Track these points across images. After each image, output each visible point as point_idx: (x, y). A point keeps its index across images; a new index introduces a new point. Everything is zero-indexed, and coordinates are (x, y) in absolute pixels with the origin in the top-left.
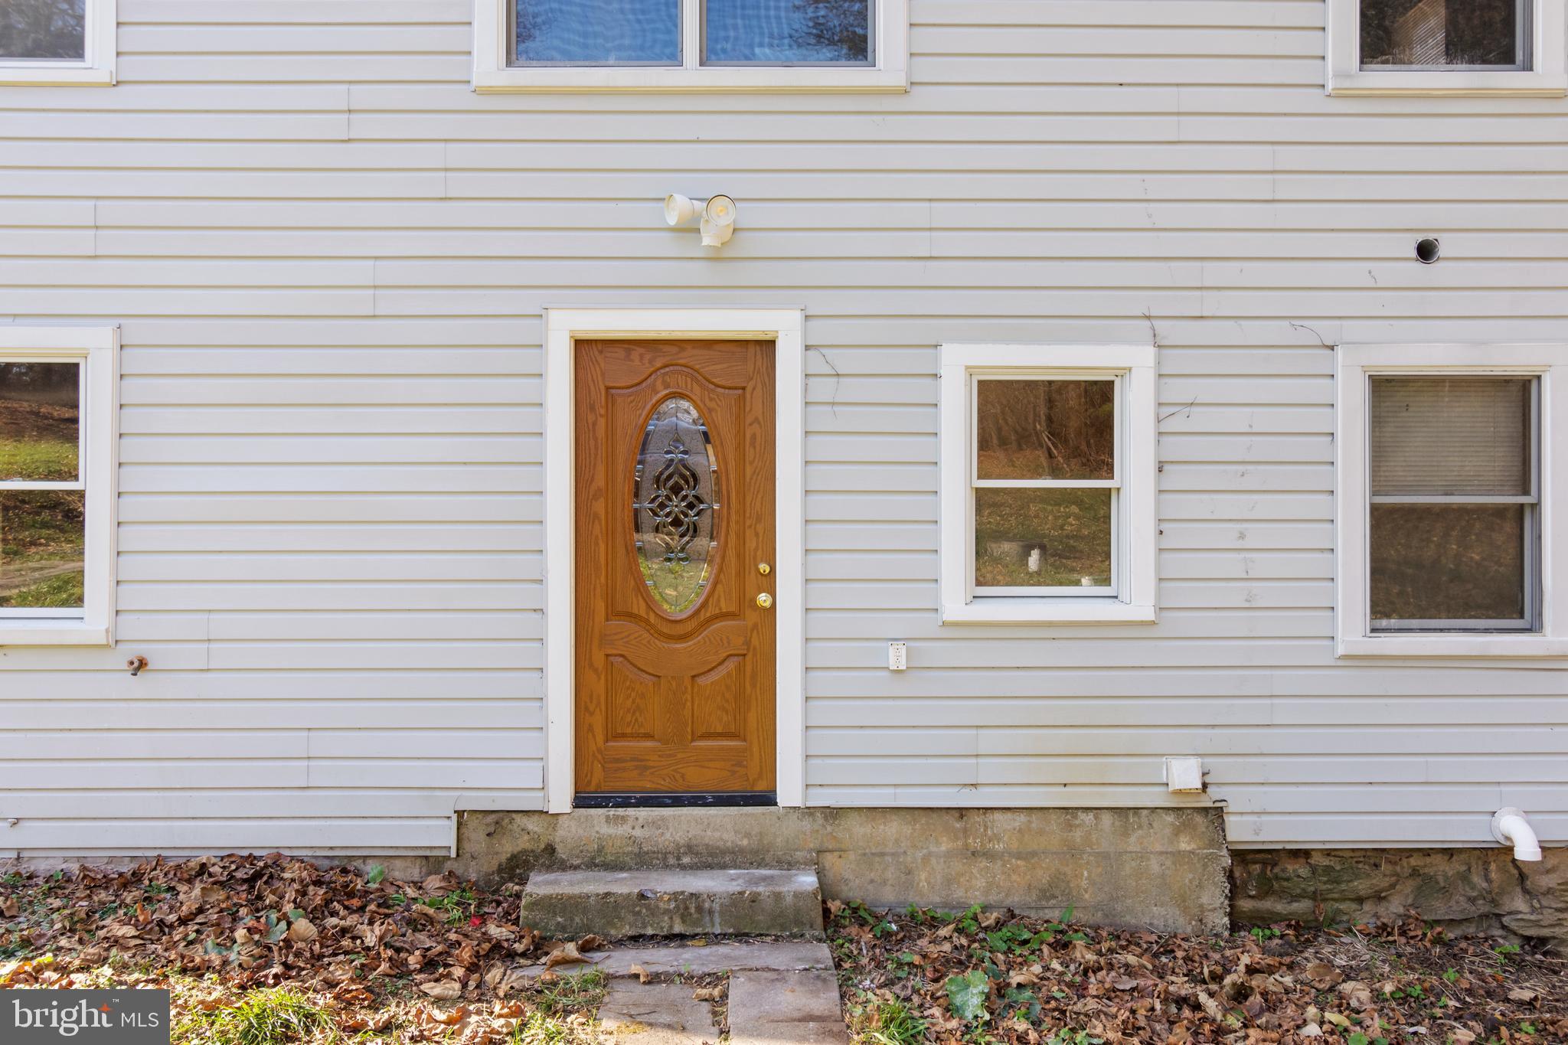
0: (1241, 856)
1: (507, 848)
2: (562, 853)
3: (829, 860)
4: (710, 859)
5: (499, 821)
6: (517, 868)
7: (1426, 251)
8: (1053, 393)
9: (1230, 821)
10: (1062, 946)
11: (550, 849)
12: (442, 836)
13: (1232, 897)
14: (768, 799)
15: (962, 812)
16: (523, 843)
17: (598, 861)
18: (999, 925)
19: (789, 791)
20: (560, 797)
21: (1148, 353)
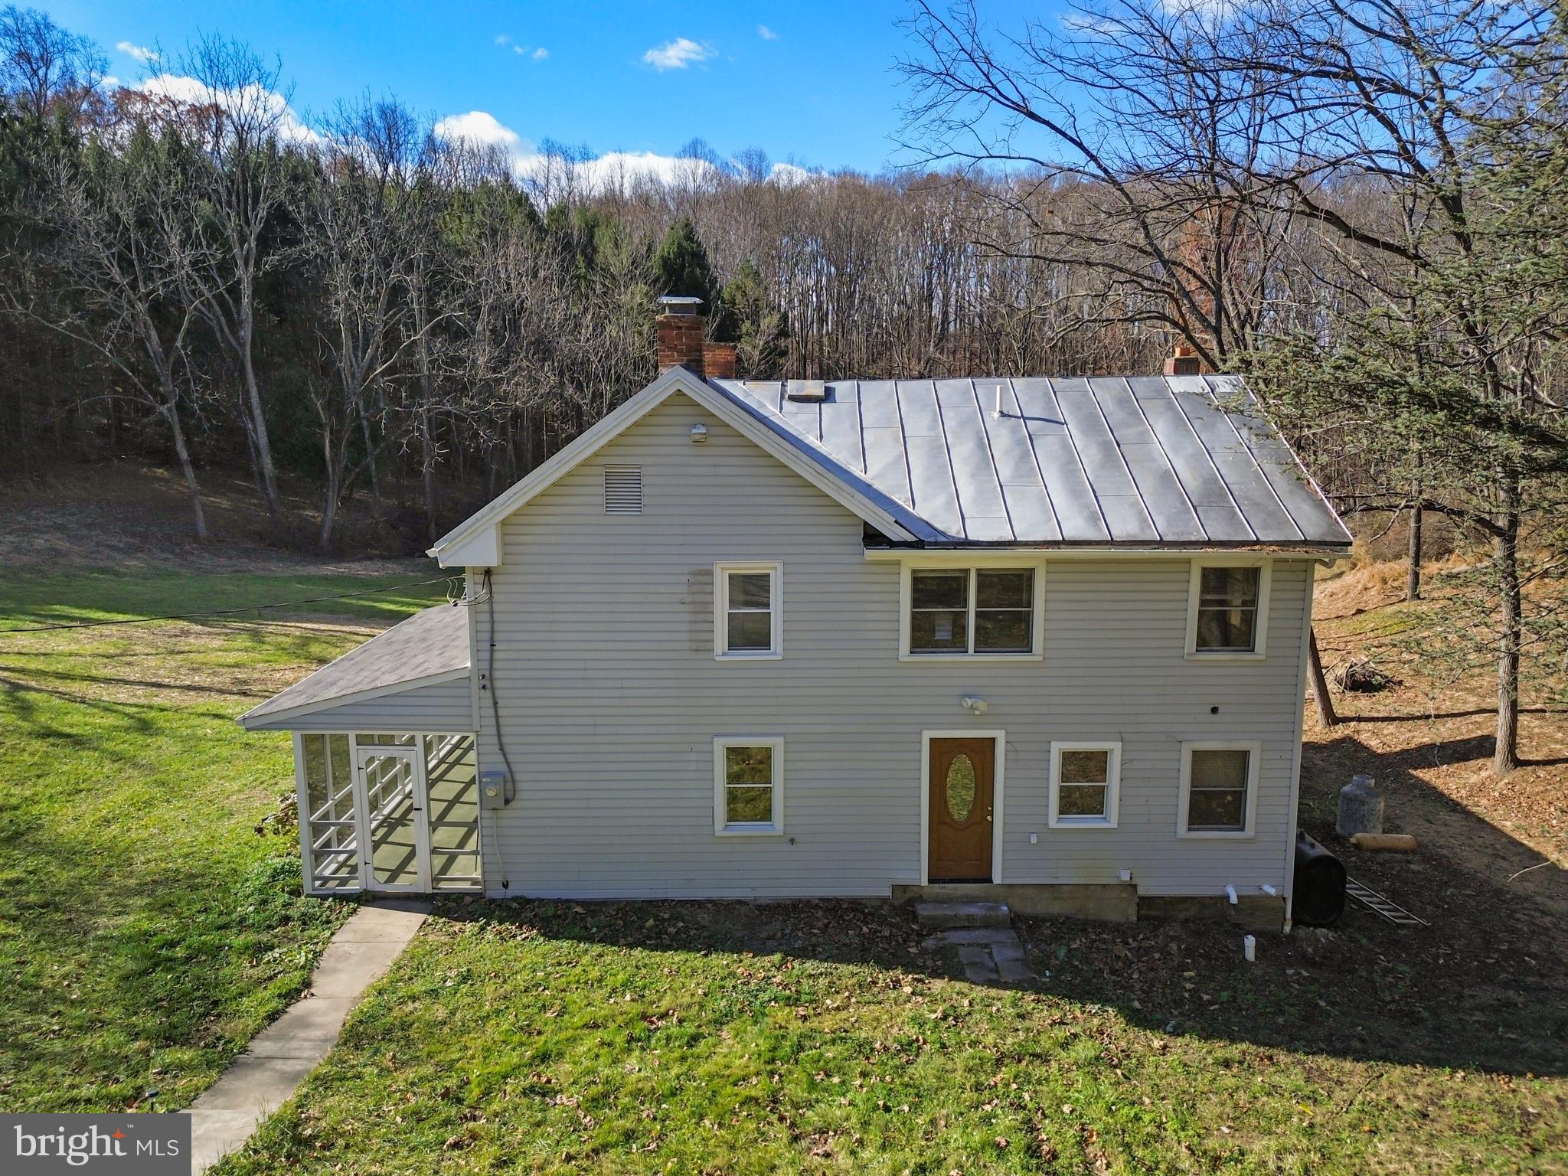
0: (1142, 898)
1: (907, 896)
2: (925, 897)
3: (1010, 900)
4: (971, 900)
5: (905, 888)
6: (911, 902)
7: (1214, 710)
8: (1089, 756)
9: (1139, 888)
10: (1084, 930)
11: (921, 897)
12: (887, 892)
13: (1138, 911)
14: (990, 881)
15: (1052, 885)
16: (912, 894)
17: (939, 901)
18: (1064, 923)
19: (997, 879)
20: (925, 882)
21: (1120, 744)
